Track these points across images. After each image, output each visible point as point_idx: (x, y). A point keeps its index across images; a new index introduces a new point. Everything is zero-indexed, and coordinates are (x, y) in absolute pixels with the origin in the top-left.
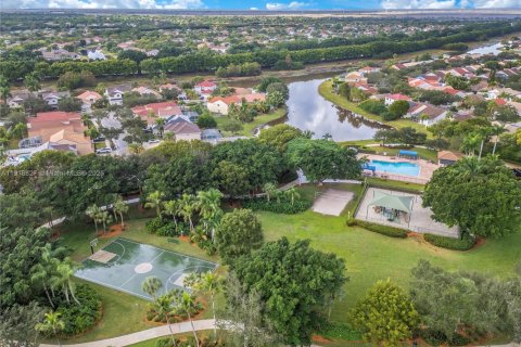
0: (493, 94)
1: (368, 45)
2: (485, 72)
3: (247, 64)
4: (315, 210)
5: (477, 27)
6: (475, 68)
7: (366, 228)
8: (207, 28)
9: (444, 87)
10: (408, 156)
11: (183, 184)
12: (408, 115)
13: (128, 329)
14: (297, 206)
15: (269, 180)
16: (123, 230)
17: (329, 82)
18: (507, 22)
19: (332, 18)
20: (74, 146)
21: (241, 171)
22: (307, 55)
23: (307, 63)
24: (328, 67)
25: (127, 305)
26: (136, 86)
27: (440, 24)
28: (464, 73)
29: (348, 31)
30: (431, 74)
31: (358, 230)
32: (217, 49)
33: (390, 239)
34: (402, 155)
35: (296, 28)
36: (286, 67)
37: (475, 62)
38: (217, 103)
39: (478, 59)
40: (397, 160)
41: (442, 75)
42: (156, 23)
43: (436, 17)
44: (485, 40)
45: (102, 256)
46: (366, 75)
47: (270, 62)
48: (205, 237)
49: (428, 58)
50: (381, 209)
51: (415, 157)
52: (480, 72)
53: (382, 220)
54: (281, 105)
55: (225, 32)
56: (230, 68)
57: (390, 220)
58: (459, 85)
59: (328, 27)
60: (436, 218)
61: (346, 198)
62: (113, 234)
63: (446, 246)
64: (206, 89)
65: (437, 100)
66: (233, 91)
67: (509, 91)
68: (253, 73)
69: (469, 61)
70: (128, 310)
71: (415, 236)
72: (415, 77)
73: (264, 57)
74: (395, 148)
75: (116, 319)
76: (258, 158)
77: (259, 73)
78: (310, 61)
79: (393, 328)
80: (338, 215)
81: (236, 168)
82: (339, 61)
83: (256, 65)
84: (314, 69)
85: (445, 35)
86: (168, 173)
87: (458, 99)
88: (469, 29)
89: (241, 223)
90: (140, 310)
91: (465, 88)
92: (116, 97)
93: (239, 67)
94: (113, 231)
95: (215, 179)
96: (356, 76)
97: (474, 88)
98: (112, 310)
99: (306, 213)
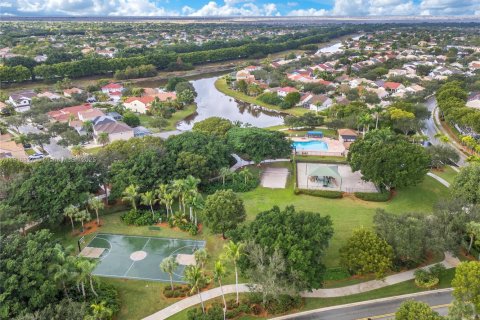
0: (354, 83)
1: (243, 47)
2: (340, 67)
3: (143, 67)
4: (265, 186)
5: (319, 31)
6: (333, 63)
7: (310, 195)
8: (83, 33)
9: (315, 80)
10: (314, 136)
11: (153, 176)
12: (300, 104)
13: (152, 309)
14: (249, 184)
15: (223, 165)
16: (100, 226)
17: (222, 79)
18: (338, 27)
19: (198, 25)
20: (10, 154)
21: (201, 159)
22: (195, 57)
23: (195, 64)
24: (215, 67)
25: (139, 289)
26: (39, 91)
27: (289, 29)
28: (325, 68)
29: (217, 35)
30: (302, 70)
31: (304, 197)
32: (104, 54)
33: (331, 200)
34: (309, 136)
35: (171, 33)
36: (179, 68)
37: (330, 59)
38: (133, 103)
39: (331, 57)
40: (307, 140)
41: (311, 70)
42: (24, 30)
43: (283, 23)
44: (328, 41)
45: (91, 252)
46: (252, 73)
47: (163, 64)
48: (185, 220)
49: (293, 57)
50: (315, 178)
51: (320, 136)
52: (337, 67)
53: (318, 186)
54: (191, 102)
55: (103, 37)
56: (128, 70)
57: (325, 186)
58: (328, 77)
59: (198, 32)
60: (365, 179)
61: (284, 173)
62: (91, 231)
63: (373, 200)
64: (114, 91)
65: (317, 90)
66: (142, 91)
67: (364, 80)
68: (150, 74)
69: (325, 59)
70: (142, 293)
71: (348, 196)
72: (292, 73)
73: (157, 59)
74: (301, 130)
75: (136, 303)
76: (212, 146)
77: (156, 75)
78: (198, 62)
79: (379, 261)
80: (283, 187)
81: (197, 156)
82: (222, 61)
83: (151, 66)
84: (204, 69)
85: (297, 38)
86: (135, 168)
87: (332, 88)
88: (314, 33)
89: (228, 201)
90: (155, 291)
91: (332, 80)
92: (22, 103)
93: (136, 69)
94: (90, 228)
95: (179, 169)
96: (244, 73)
97: (339, 79)
98: (128, 296)
99: (258, 189)
